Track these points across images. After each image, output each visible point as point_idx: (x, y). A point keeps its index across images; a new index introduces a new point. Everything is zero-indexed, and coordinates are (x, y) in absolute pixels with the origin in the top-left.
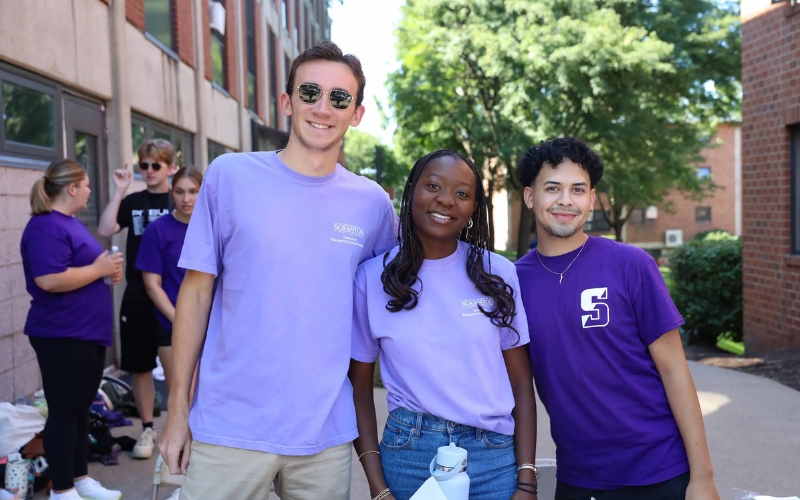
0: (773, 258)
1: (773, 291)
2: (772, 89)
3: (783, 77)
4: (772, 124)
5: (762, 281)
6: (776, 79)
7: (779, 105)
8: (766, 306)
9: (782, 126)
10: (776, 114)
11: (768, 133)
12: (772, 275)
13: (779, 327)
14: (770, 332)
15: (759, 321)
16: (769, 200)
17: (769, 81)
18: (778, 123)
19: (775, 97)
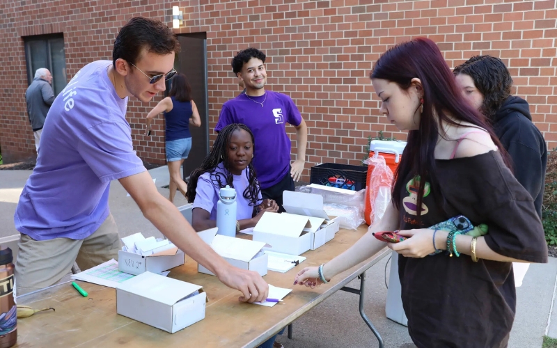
0: (18, 109)
1: (21, 127)
2: (9, 16)
3: (16, 9)
4: (11, 35)
5: (13, 122)
6: (12, 10)
7: (15, 25)
8: (16, 136)
9: (19, 37)
10: (13, 30)
11: (9, 40)
12: (19, 118)
13: (27, 146)
14: (20, 149)
15: (12, 144)
16: (13, 77)
17: (7, 11)
18: (16, 35)
19: (12, 20)
